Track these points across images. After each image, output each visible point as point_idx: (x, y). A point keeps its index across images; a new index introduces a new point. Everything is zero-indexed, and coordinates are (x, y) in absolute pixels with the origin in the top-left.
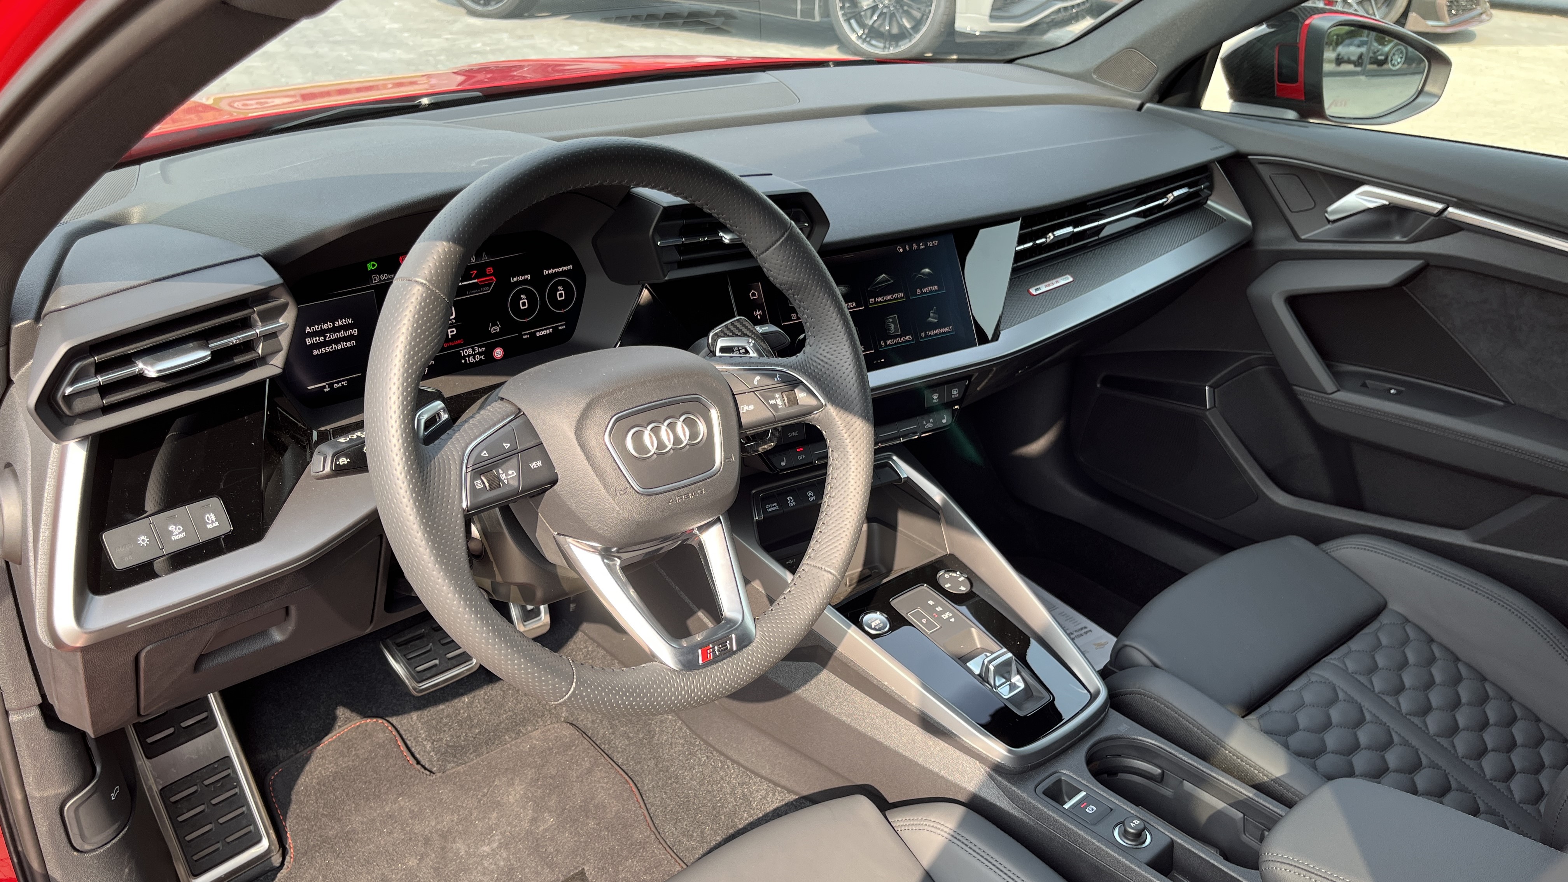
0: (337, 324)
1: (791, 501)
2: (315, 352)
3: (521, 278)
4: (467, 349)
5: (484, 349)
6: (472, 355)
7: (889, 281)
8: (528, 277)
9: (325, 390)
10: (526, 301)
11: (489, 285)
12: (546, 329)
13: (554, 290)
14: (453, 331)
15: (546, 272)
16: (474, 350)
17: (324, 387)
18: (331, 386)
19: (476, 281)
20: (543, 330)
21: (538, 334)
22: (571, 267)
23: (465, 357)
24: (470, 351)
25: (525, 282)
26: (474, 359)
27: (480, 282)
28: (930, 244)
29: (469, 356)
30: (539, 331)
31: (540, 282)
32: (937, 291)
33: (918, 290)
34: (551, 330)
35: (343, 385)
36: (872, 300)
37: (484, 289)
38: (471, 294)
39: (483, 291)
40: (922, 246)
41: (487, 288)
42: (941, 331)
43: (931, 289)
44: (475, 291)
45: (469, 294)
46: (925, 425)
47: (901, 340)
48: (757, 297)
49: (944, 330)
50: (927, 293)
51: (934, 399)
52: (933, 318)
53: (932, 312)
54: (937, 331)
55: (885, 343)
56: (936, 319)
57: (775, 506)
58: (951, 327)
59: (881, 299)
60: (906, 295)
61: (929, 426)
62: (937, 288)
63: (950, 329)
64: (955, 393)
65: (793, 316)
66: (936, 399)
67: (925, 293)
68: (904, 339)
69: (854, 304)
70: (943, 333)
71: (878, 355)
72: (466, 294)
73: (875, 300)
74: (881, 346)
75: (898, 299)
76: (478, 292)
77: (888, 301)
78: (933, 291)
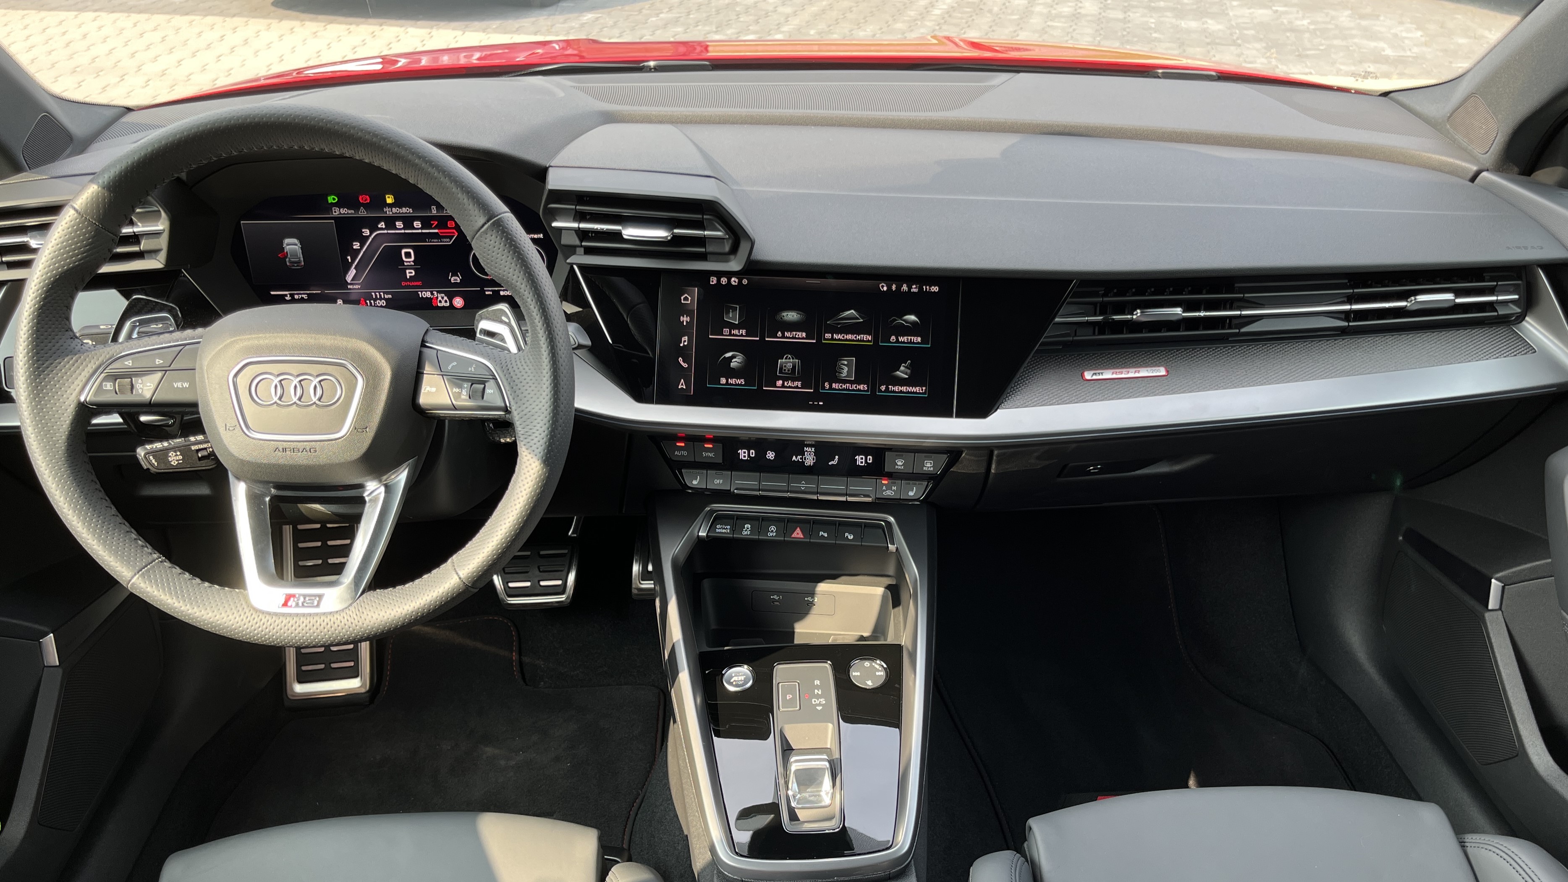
1: (747, 529)
4: (426, 291)
5: (444, 295)
7: (857, 319)
9: (287, 298)
11: (450, 238)
16: (432, 294)
17: (286, 295)
18: (292, 295)
19: (436, 231)
24: (428, 294)
27: (441, 233)
28: (927, 288)
32: (918, 343)
35: (303, 298)
36: (828, 336)
37: (445, 240)
38: (431, 242)
39: (443, 242)
40: (914, 289)
41: (448, 240)
42: (910, 389)
43: (911, 339)
44: (435, 241)
45: (428, 242)
46: (884, 491)
47: (851, 387)
48: (689, 302)
49: (914, 389)
50: (904, 343)
51: (897, 465)
52: (902, 372)
53: (903, 366)
54: (904, 389)
55: (831, 386)
56: (906, 374)
57: (727, 529)
58: (924, 388)
59: (840, 336)
60: (876, 339)
61: (890, 494)
62: (919, 339)
63: (922, 390)
64: (928, 466)
65: (726, 331)
66: (901, 466)
67: (902, 342)
68: (856, 387)
69: (804, 335)
70: (911, 393)
71: (816, 396)
72: (426, 242)
73: (832, 336)
74: (824, 388)
75: (863, 341)
76: (438, 242)
77: (850, 340)
78: (914, 343)
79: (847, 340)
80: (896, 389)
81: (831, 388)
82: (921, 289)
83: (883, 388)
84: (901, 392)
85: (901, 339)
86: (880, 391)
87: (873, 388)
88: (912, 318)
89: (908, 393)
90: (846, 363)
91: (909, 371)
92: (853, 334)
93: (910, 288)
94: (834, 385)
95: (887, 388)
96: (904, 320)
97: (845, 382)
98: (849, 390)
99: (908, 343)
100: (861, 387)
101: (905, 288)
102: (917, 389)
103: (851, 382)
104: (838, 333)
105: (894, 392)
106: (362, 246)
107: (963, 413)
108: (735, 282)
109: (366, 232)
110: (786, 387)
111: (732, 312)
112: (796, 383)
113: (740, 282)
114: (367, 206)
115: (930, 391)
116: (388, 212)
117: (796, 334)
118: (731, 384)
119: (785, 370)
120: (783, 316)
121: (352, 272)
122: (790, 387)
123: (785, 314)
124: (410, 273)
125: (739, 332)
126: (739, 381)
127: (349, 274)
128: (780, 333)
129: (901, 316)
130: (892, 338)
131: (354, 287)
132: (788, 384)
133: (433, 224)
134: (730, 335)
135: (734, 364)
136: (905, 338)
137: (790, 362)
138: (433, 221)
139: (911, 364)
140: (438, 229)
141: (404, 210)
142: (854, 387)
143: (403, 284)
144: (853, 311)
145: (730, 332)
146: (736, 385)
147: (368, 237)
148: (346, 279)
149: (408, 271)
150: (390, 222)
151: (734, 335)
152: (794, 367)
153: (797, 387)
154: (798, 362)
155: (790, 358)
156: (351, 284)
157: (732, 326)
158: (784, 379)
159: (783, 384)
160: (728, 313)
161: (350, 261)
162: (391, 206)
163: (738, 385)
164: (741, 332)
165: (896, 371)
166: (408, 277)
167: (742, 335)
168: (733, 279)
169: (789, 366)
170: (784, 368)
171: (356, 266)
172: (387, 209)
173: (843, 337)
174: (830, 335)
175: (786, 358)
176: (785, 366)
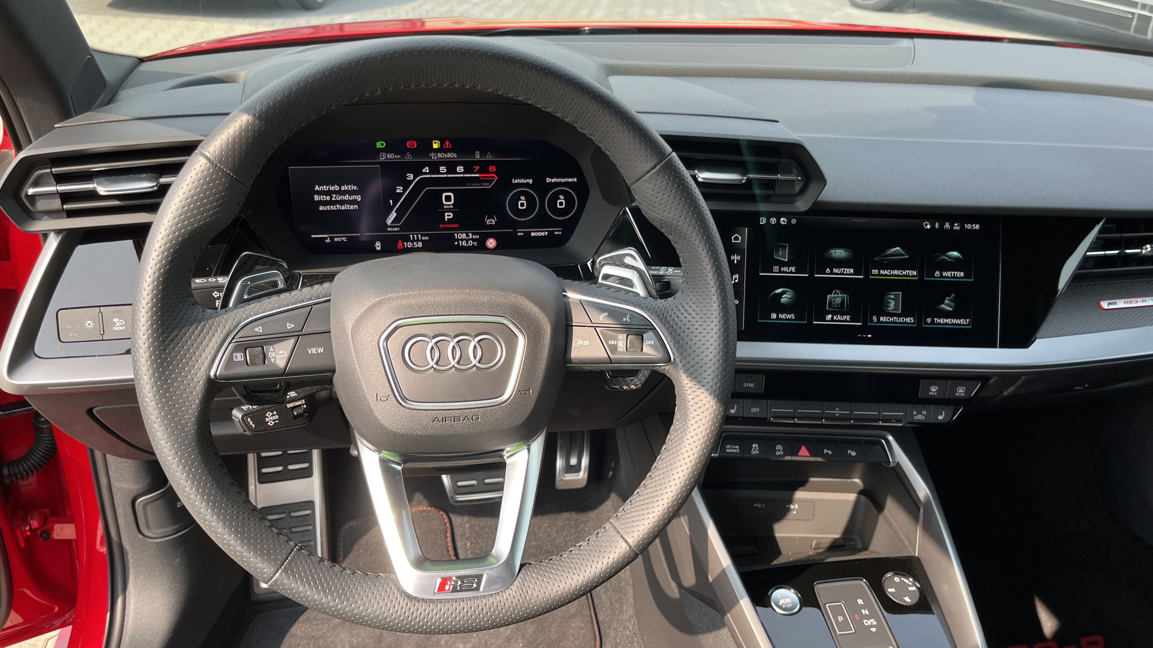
0: (343, 188)
1: (755, 449)
2: (321, 208)
3: (522, 181)
4: (462, 233)
5: (477, 237)
6: (465, 239)
7: (903, 255)
8: (531, 181)
9: (326, 241)
10: (525, 202)
11: (490, 182)
12: (542, 231)
13: (555, 198)
14: (450, 215)
15: (548, 180)
16: (467, 235)
17: (326, 238)
18: (332, 238)
19: (478, 175)
20: (538, 231)
21: (533, 234)
22: (575, 180)
23: (458, 240)
24: (464, 236)
25: (527, 185)
26: (467, 243)
27: (482, 177)
28: (968, 226)
29: (462, 240)
30: (534, 232)
31: (542, 188)
32: (961, 278)
33: (937, 273)
34: (546, 233)
35: (342, 240)
36: (875, 271)
37: (485, 184)
38: (471, 186)
39: (483, 186)
40: (956, 227)
41: (488, 184)
42: (954, 321)
43: (954, 274)
44: (475, 185)
45: (469, 186)
46: (915, 415)
47: (899, 320)
48: (739, 242)
49: (958, 321)
50: (948, 277)
51: (931, 391)
52: (947, 306)
53: (948, 299)
54: (948, 321)
55: (879, 319)
56: (950, 307)
57: (736, 449)
58: (968, 320)
59: (886, 272)
60: (920, 274)
61: (920, 418)
62: (962, 274)
63: (966, 322)
64: (961, 391)
65: (776, 268)
66: (934, 392)
67: (945, 277)
68: (903, 320)
69: (852, 271)
70: (956, 324)
71: (865, 329)
72: (467, 186)
73: (879, 272)
74: (872, 321)
75: (909, 276)
76: (478, 186)
77: (896, 276)
78: (957, 277)
79: (893, 275)
80: (941, 321)
81: (878, 321)
82: (963, 227)
83: (929, 320)
84: (946, 324)
85: (945, 274)
86: (926, 323)
87: (919, 321)
88: (955, 254)
89: (953, 324)
90: (892, 297)
91: (953, 304)
92: (898, 269)
93: (952, 225)
94: (881, 319)
95: (933, 321)
96: (949, 257)
97: (892, 315)
98: (896, 323)
99: (951, 277)
100: (908, 320)
101: (947, 226)
102: (962, 321)
103: (899, 316)
104: (884, 269)
105: (940, 324)
106: (404, 190)
107: (1006, 344)
108: (784, 221)
109: (411, 176)
110: (835, 321)
111: (782, 250)
112: (845, 317)
113: (789, 222)
114: (413, 152)
115: (973, 323)
116: (434, 157)
117: (844, 271)
118: (781, 319)
119: (834, 305)
120: (832, 253)
121: (393, 215)
122: (839, 321)
123: (833, 251)
124: (448, 216)
125: (789, 269)
126: (789, 316)
127: (389, 217)
128: (828, 269)
129: (944, 253)
130: (936, 274)
131: (394, 229)
132: (837, 318)
133: (476, 168)
134: (780, 272)
135: (784, 299)
136: (949, 273)
137: (839, 297)
138: (475, 166)
139: (955, 298)
140: (480, 174)
141: (449, 155)
142: (901, 320)
143: (441, 226)
144: (898, 248)
145: (780, 269)
146: (786, 319)
147: (411, 181)
148: (387, 222)
149: (446, 214)
150: (434, 168)
151: (783, 272)
152: (843, 302)
153: (846, 321)
154: (847, 297)
155: (838, 293)
156: (390, 227)
157: (782, 264)
158: (834, 313)
159: (832, 318)
160: (778, 251)
161: (392, 204)
162: (436, 151)
163: (789, 319)
164: (790, 270)
165: (941, 304)
166: (446, 220)
167: (791, 272)
168: (782, 219)
169: (838, 301)
170: (833, 303)
171: (397, 209)
172: (433, 155)
173: (890, 272)
174: (877, 271)
175: (835, 293)
176: (834, 301)
